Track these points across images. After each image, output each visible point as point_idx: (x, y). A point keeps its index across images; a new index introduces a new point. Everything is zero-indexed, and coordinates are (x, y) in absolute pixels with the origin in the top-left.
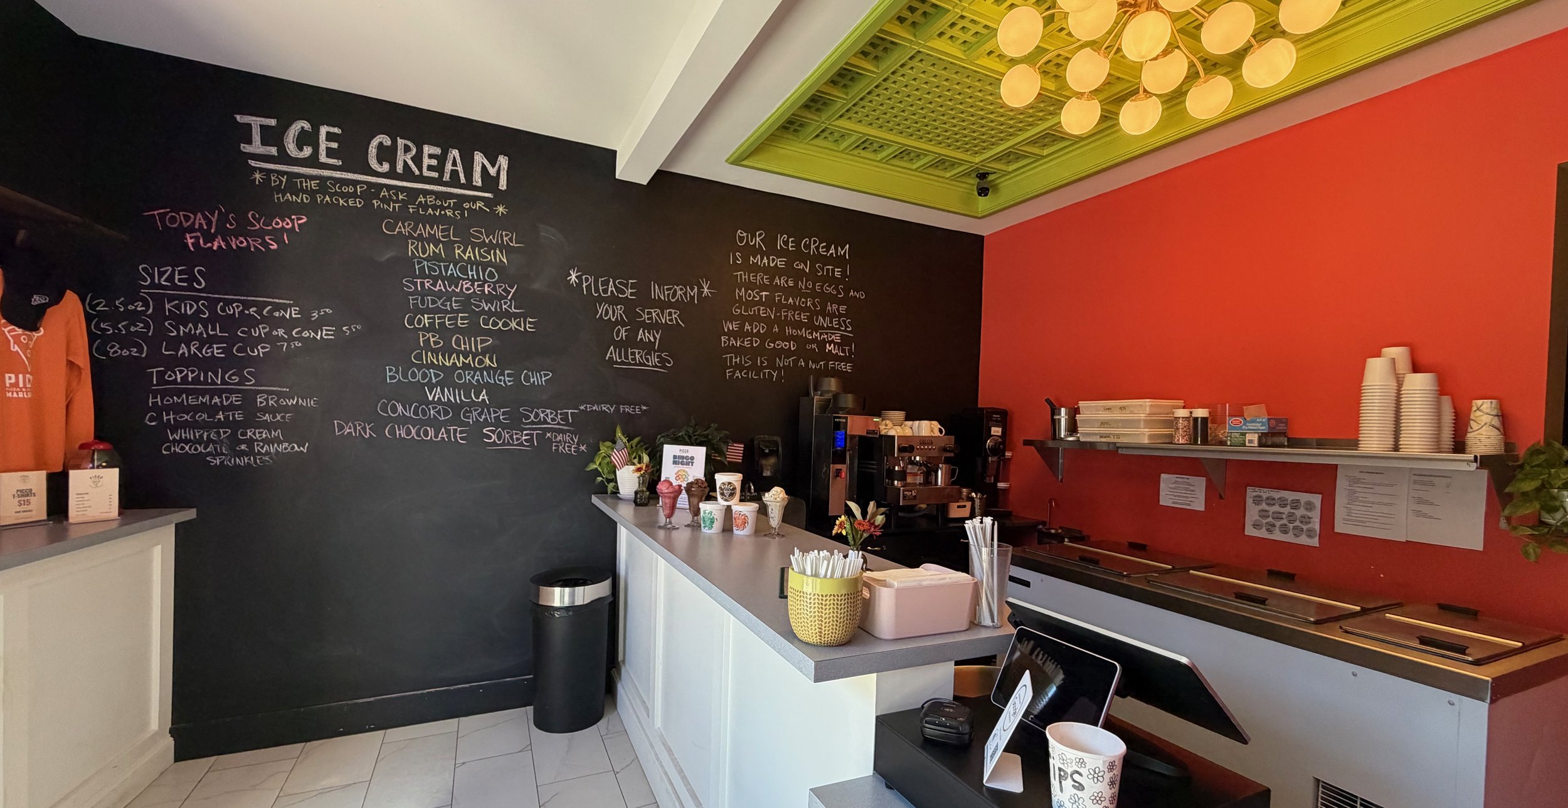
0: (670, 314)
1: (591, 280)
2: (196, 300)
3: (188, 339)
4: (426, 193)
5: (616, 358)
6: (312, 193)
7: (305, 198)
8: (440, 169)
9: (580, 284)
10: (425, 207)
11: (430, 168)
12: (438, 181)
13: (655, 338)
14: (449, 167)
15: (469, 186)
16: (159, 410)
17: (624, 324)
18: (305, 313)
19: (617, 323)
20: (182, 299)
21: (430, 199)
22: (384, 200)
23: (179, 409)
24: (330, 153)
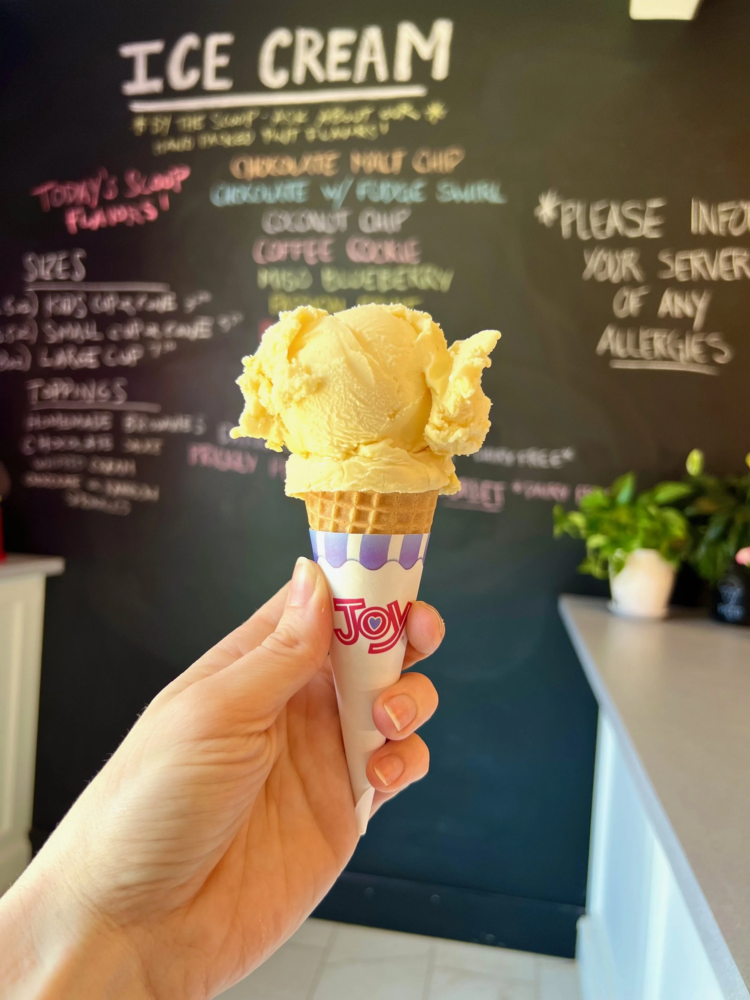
0: (729, 259)
1: (579, 209)
2: (74, 293)
3: (65, 344)
4: (329, 106)
5: (618, 349)
6: (195, 134)
7: (186, 144)
8: (350, 65)
9: (557, 222)
10: (328, 127)
11: (341, 65)
12: (348, 84)
13: (695, 308)
14: (363, 59)
15: (391, 82)
16: (37, 433)
17: (632, 283)
18: (180, 302)
19: (622, 284)
20: (62, 294)
21: (337, 115)
22: (280, 127)
23: (53, 432)
24: (220, 73)
